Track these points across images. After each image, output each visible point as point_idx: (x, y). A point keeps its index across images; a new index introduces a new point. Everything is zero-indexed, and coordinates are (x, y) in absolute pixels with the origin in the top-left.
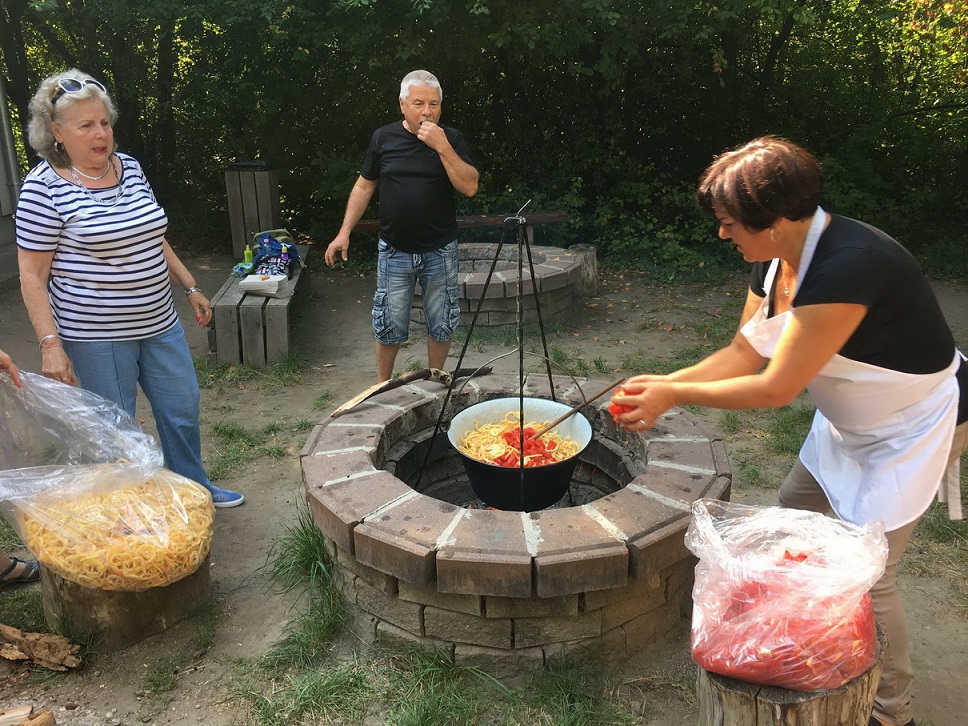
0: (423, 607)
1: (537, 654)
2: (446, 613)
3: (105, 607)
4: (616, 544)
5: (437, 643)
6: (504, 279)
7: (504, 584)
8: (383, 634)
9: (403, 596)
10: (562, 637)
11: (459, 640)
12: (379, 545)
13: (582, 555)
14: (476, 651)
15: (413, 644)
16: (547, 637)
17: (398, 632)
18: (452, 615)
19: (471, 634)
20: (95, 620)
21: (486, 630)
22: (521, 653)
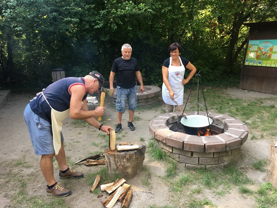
0: (199, 158)
1: (223, 164)
2: (204, 158)
3: (130, 169)
4: (237, 138)
5: (202, 166)
6: (147, 94)
7: (220, 149)
8: (188, 166)
9: (194, 156)
10: (226, 160)
11: (207, 164)
12: (191, 145)
13: (234, 141)
14: (210, 166)
15: (195, 167)
16: (224, 161)
17: (191, 165)
18: (205, 158)
19: (209, 162)
20: (128, 172)
21: (213, 161)
22: (219, 165)
